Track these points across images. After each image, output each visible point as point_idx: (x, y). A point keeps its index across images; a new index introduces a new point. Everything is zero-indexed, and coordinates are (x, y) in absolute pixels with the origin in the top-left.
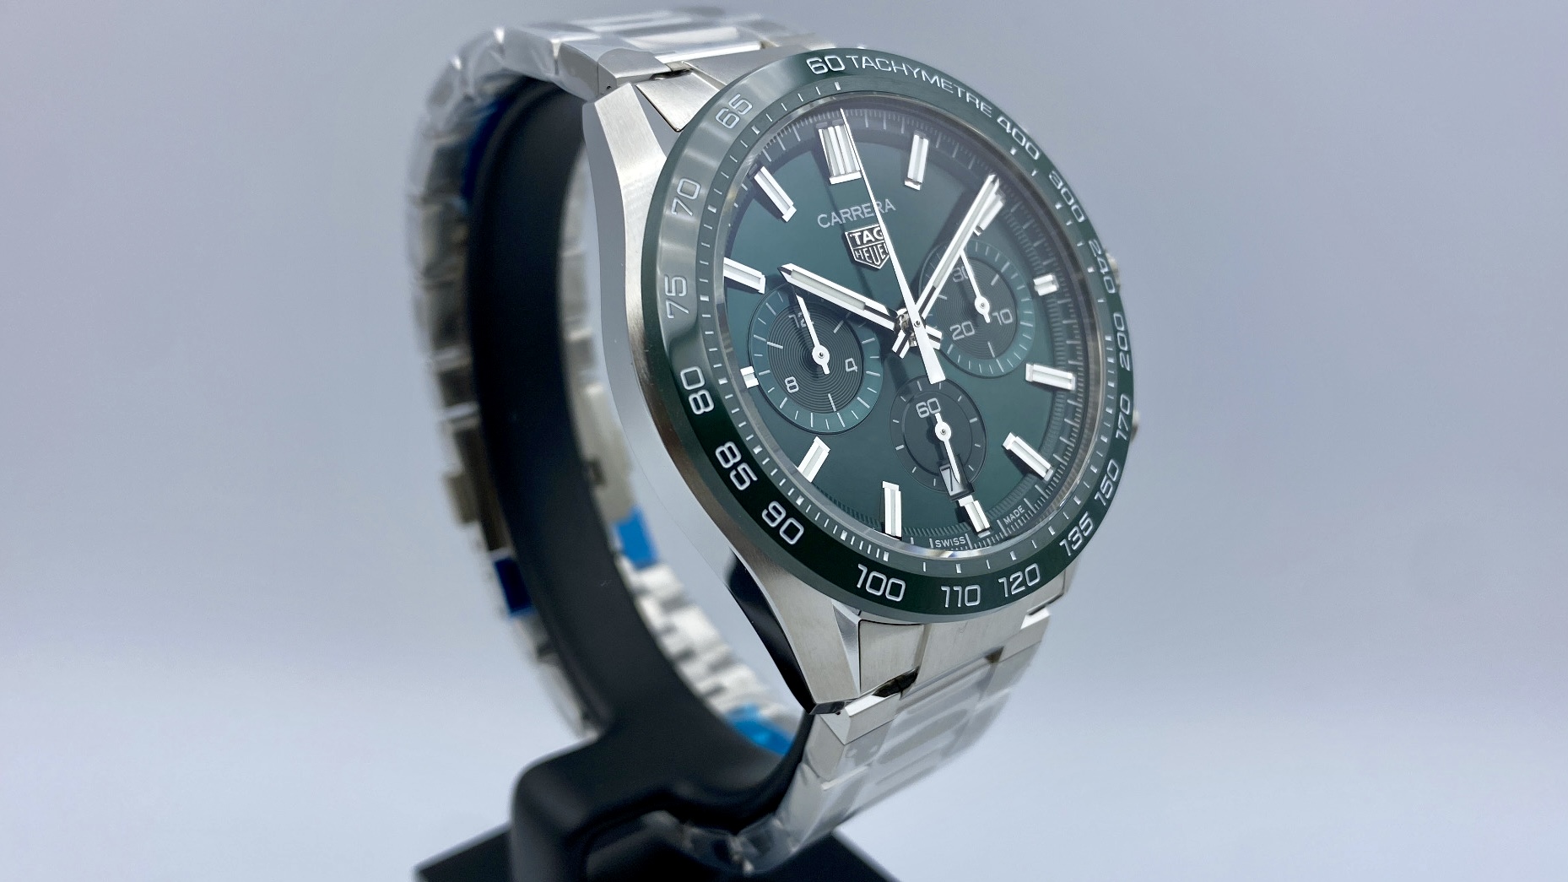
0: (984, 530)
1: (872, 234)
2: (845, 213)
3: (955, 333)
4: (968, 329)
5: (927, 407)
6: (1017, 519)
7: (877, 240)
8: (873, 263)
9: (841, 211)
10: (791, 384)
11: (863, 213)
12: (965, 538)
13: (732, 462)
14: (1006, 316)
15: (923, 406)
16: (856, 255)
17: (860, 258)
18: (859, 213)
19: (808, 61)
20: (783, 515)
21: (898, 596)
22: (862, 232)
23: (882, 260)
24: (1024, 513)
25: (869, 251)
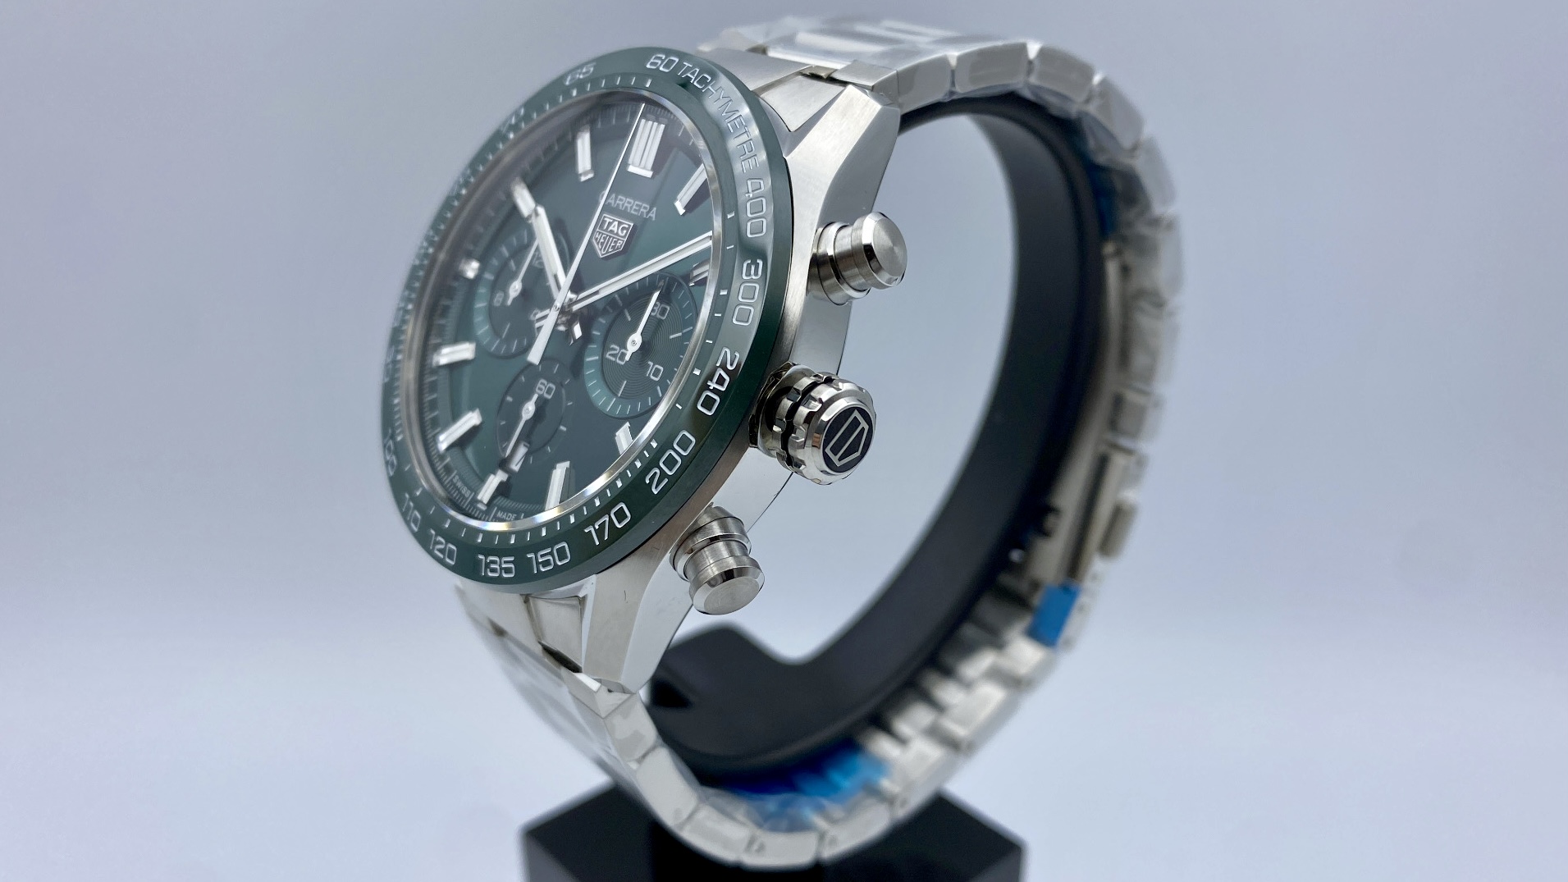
1: (619, 226)
3: (610, 352)
7: (617, 234)
8: (601, 250)
11: (631, 208)
15: (544, 384)
18: (629, 206)
22: (615, 221)
23: (607, 252)
25: (605, 238)
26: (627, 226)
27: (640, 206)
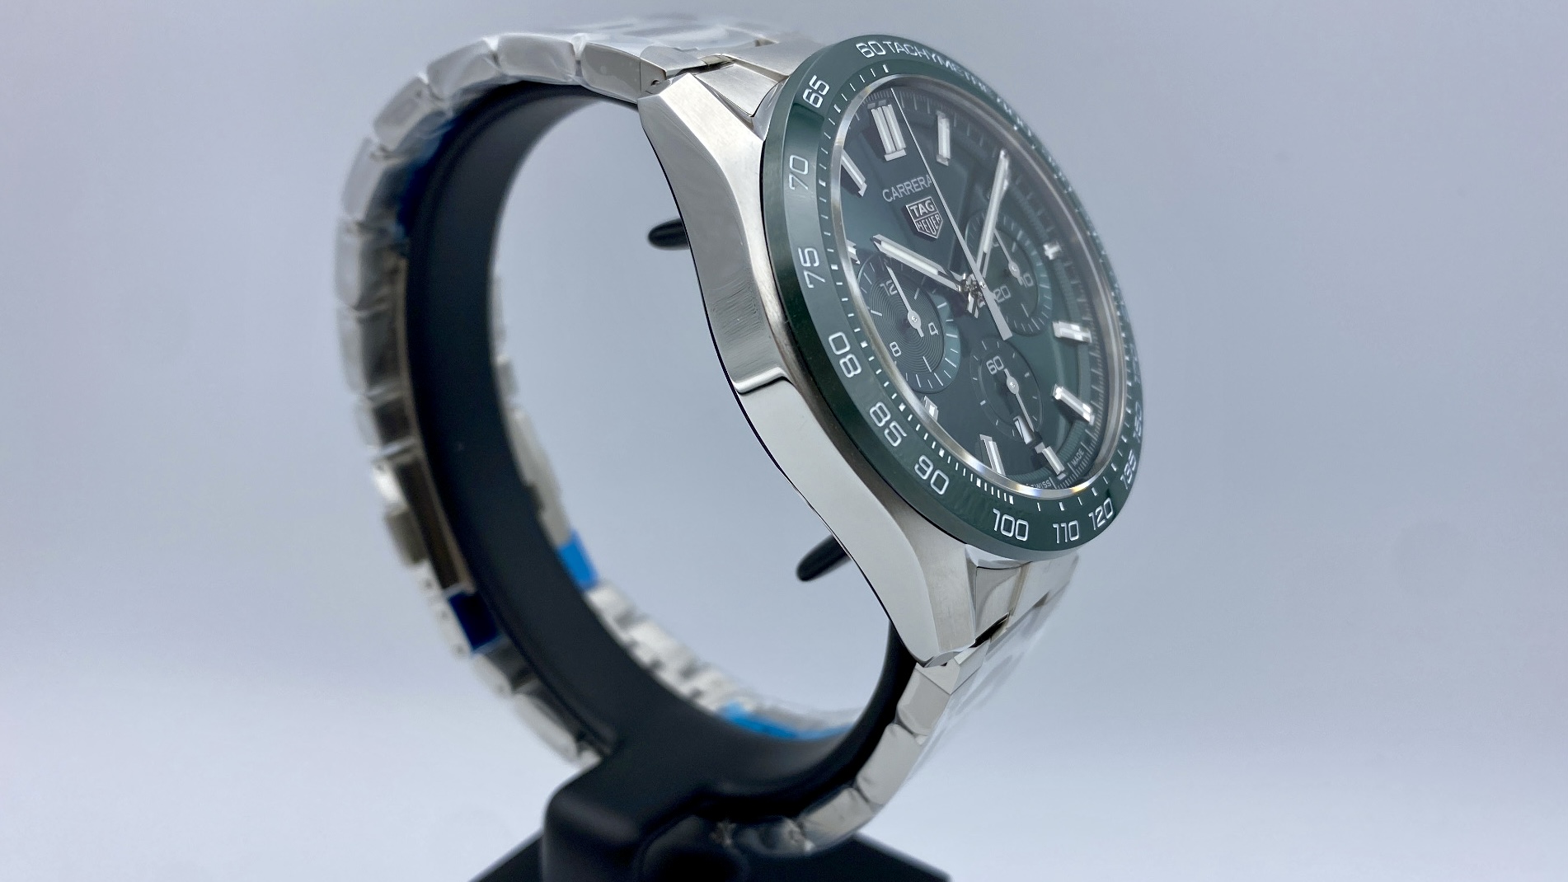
0: (1061, 473)
1: (925, 206)
2: (901, 188)
4: (1011, 289)
5: (994, 364)
6: (1081, 460)
7: (930, 212)
8: (931, 233)
9: (898, 186)
10: (895, 348)
11: (913, 188)
12: (1052, 480)
13: (884, 420)
14: (1030, 279)
15: (991, 364)
16: (918, 226)
17: (921, 229)
18: (910, 187)
19: (858, 46)
20: (931, 468)
21: (1024, 536)
22: (917, 204)
23: (937, 230)
25: (925, 223)
26: (929, 201)
27: (917, 182)
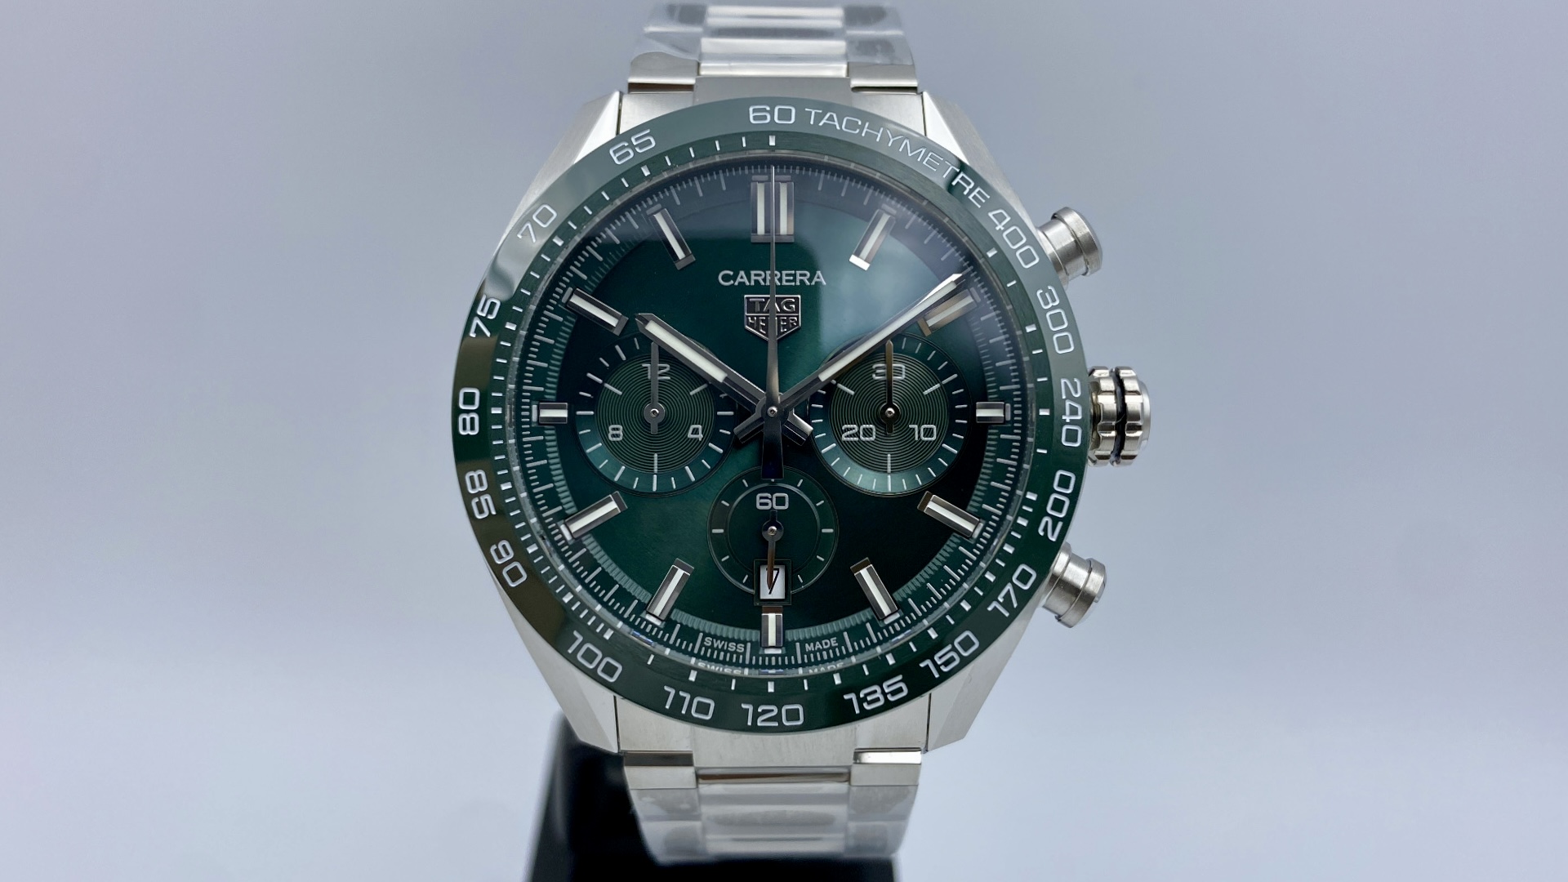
1: (779, 303)
2: (758, 275)
3: (846, 434)
4: (868, 433)
5: (771, 499)
6: (824, 650)
7: (783, 311)
8: (767, 334)
9: (753, 272)
10: (615, 432)
11: (779, 279)
12: (745, 648)
13: (478, 489)
14: (929, 433)
15: (766, 497)
16: (748, 321)
17: (752, 325)
18: (776, 278)
19: (752, 108)
22: (770, 299)
23: (779, 334)
24: (836, 647)
26: (792, 300)
27: (793, 275)
